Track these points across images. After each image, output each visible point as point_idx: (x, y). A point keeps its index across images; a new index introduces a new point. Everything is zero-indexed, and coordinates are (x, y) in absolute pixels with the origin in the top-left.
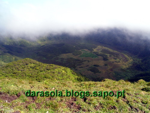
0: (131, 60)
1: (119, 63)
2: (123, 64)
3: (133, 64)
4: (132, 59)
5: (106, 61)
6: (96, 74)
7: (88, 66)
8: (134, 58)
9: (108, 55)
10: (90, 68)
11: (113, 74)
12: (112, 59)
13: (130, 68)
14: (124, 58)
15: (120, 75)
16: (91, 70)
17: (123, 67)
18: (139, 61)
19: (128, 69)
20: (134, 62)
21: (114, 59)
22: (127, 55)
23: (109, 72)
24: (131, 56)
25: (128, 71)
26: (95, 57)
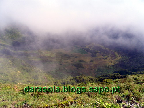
0: (119, 58)
1: (106, 60)
2: (110, 61)
3: (120, 62)
4: (121, 57)
5: (93, 58)
6: (78, 69)
7: (74, 61)
8: (123, 56)
9: (98, 52)
10: (75, 63)
11: (95, 70)
12: (100, 56)
13: (115, 65)
14: (113, 56)
15: (101, 72)
16: (74, 65)
17: (108, 64)
18: (127, 59)
19: (112, 66)
20: (122, 59)
21: (102, 56)
22: (118, 53)
23: (92, 68)
24: (121, 54)
25: (112, 68)
26: (85, 53)
